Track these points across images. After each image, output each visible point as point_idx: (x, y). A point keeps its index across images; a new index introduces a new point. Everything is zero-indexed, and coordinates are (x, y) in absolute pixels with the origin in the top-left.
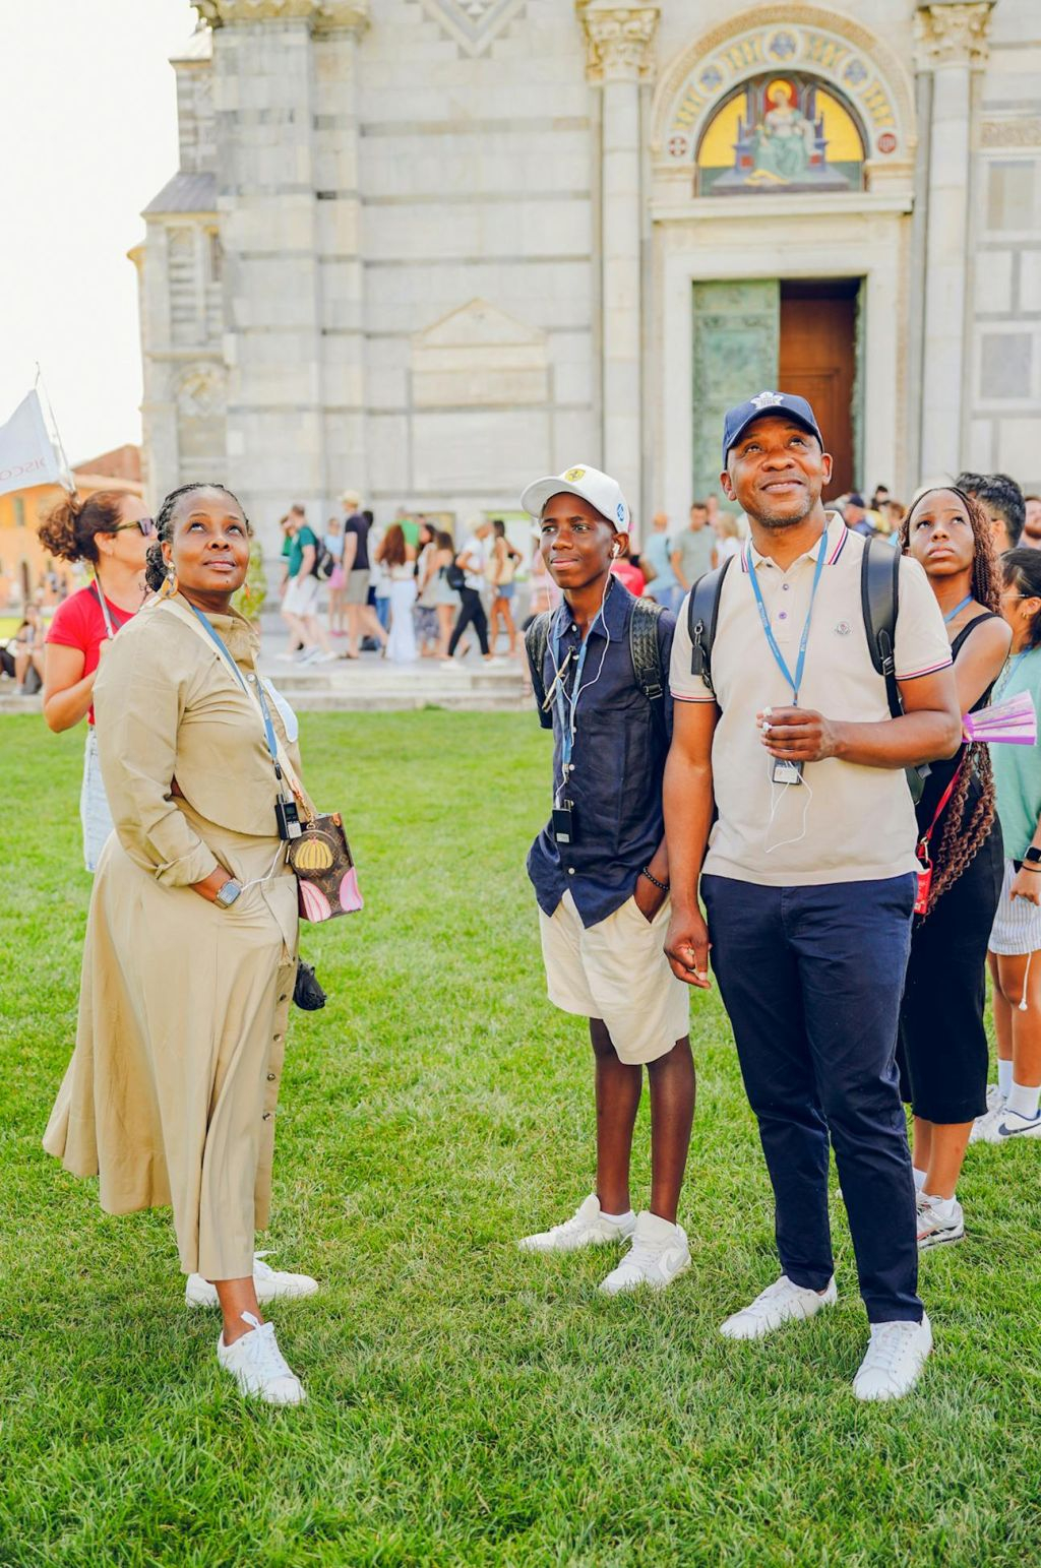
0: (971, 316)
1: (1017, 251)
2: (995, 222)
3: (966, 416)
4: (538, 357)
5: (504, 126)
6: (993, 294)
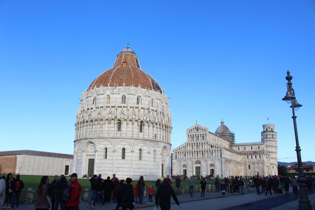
1: (189, 169)
3: (188, 173)
4: (179, 171)
5: (179, 166)
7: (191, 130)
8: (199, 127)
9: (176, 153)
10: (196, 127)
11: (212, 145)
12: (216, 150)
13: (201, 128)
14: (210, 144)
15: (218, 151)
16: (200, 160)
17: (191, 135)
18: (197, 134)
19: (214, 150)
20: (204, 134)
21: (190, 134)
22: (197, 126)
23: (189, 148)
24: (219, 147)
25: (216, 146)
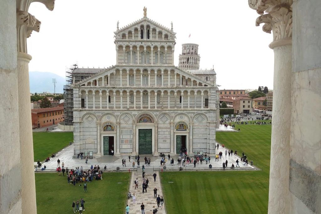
0: (120, 139)
1: (123, 135)
2: (121, 133)
3: (120, 145)
4: (94, 141)
5: (92, 127)
6: (121, 137)
7: (127, 34)
8: (152, 27)
9: (83, 92)
10: (142, 27)
11: (187, 78)
12: (196, 91)
13: (158, 30)
14: (181, 74)
15: (199, 92)
16: (153, 114)
17: (128, 47)
18: (145, 45)
19: (189, 91)
20: (166, 45)
21: (124, 44)
22: (145, 24)
23: (122, 82)
24: (203, 84)
25: (195, 81)
